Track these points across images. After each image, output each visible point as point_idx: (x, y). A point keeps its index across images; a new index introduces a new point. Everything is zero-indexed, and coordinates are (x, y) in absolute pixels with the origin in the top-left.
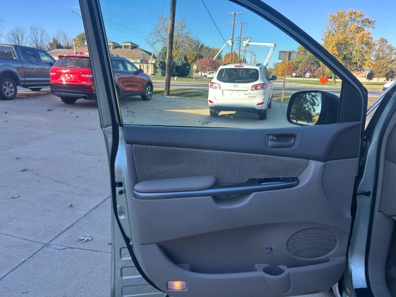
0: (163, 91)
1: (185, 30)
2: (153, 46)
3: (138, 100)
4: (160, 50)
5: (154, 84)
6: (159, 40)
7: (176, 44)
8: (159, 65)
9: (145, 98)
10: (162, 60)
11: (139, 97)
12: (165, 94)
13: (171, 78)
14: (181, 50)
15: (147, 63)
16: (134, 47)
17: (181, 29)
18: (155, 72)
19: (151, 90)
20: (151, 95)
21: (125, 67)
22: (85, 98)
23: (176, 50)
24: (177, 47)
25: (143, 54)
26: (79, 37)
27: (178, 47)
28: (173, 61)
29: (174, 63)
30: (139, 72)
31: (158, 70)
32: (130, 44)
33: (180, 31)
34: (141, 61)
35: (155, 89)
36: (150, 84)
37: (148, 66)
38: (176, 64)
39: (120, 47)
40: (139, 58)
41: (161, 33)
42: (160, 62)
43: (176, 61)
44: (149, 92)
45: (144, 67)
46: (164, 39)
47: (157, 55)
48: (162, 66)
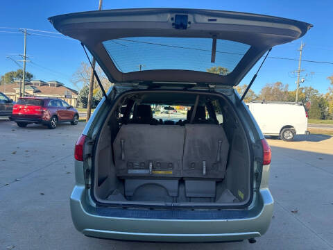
3: (69, 125)
4: (81, 88)
5: (80, 115)
6: (81, 80)
7: (96, 83)
8: (81, 99)
9: (73, 123)
10: (83, 96)
11: (69, 123)
12: (86, 121)
13: (92, 110)
15: (71, 98)
16: (60, 85)
18: (78, 105)
19: (78, 119)
20: (77, 122)
21: (61, 104)
22: (36, 123)
24: (96, 86)
25: (67, 91)
26: (7, 75)
28: (93, 97)
30: (70, 107)
32: (56, 83)
34: (66, 96)
35: (80, 118)
36: (77, 115)
37: (71, 101)
38: (95, 99)
39: (47, 85)
40: (64, 93)
44: (76, 120)
45: (68, 101)
46: (85, 80)
47: (79, 92)
48: (84, 100)
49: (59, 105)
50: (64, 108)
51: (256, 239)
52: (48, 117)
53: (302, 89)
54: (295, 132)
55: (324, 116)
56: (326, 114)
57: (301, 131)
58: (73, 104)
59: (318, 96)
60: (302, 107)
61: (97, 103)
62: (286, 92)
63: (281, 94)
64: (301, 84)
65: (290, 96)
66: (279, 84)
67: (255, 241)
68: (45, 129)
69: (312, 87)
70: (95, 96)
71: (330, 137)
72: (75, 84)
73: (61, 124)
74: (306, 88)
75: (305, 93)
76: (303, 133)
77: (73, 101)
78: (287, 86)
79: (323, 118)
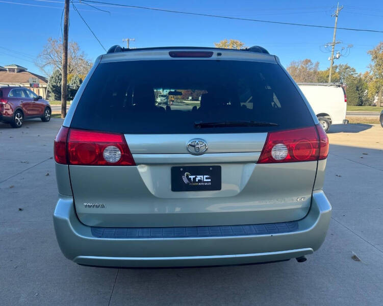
0: (60, 115)
1: (79, 53)
2: (43, 68)
4: (52, 74)
5: (52, 108)
6: (50, 63)
7: (69, 66)
8: (52, 89)
9: (44, 120)
10: (54, 84)
11: (40, 119)
12: (62, 117)
13: (67, 102)
14: (75, 74)
15: (38, 87)
16: (21, 70)
17: (74, 52)
18: (48, 96)
19: (50, 113)
20: (50, 117)
21: (26, 94)
23: (70, 73)
24: (70, 70)
25: (33, 78)
27: (72, 70)
28: (68, 84)
29: (69, 87)
30: (39, 98)
31: (50, 94)
32: (16, 67)
33: (74, 54)
34: (31, 85)
35: (53, 113)
36: (49, 108)
37: (38, 90)
38: (70, 88)
39: (5, 70)
40: (28, 82)
41: (51, 56)
42: (52, 86)
43: (70, 85)
44: (48, 115)
45: (35, 91)
46: (55, 62)
47: (48, 79)
48: (56, 90)
49: (23, 96)
50: (30, 100)
51: (306, 256)
52: (10, 112)
53: (336, 67)
54: (331, 122)
55: (362, 102)
56: (364, 99)
57: (337, 120)
58: (42, 93)
59: (355, 76)
60: (340, 89)
61: (73, 92)
62: (315, 72)
63: (309, 75)
64: (335, 60)
65: (321, 77)
66: (307, 61)
67: (306, 259)
68: (8, 128)
69: (348, 65)
70: (70, 83)
71: (370, 126)
72: (42, 68)
73: (28, 121)
74: (341, 66)
75: (339, 73)
76: (341, 122)
77: (41, 90)
78: (317, 64)
79: (361, 104)
